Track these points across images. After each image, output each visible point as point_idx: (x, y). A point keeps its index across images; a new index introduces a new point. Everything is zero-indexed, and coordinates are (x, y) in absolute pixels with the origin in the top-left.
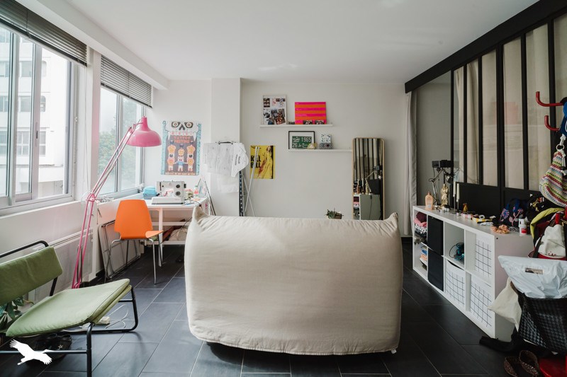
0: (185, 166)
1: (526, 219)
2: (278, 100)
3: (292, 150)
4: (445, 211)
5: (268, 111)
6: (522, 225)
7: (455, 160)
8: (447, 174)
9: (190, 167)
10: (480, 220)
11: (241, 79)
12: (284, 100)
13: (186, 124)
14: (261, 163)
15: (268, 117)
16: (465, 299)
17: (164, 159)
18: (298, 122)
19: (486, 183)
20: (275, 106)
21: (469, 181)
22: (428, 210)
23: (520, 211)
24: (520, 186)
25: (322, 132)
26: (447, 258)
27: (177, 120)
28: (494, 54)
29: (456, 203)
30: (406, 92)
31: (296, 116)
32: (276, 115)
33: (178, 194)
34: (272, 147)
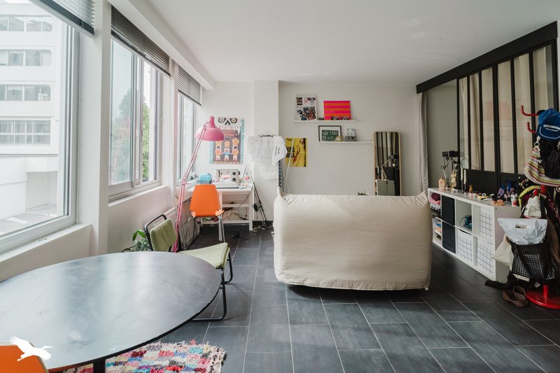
0: (231, 157)
1: (516, 195)
2: (309, 99)
3: (322, 142)
4: (455, 192)
5: (301, 107)
6: (513, 200)
7: (461, 151)
8: (455, 162)
9: (235, 157)
10: (483, 197)
11: (279, 81)
12: (314, 99)
13: (231, 119)
14: (295, 153)
15: (301, 113)
16: (473, 257)
17: (212, 150)
18: (327, 118)
19: (486, 169)
20: (308, 105)
21: (473, 168)
22: (441, 191)
23: (512, 189)
24: (512, 171)
25: (347, 126)
26: (458, 228)
27: (223, 116)
28: (491, 69)
29: (464, 185)
30: (418, 92)
31: (325, 113)
32: (308, 112)
33: (234, 180)
34: (304, 139)
